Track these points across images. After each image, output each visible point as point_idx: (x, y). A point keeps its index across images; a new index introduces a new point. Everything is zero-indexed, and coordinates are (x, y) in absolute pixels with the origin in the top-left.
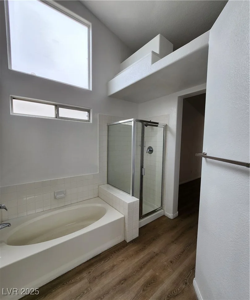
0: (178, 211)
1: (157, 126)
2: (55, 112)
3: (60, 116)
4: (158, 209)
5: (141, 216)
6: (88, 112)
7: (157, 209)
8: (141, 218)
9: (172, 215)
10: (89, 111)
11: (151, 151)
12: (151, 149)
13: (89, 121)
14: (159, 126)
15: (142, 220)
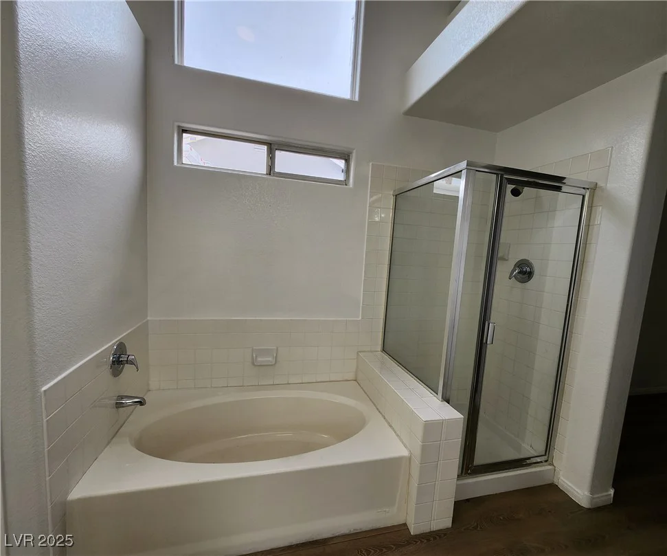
0: (614, 486)
1: (558, 189)
2: (267, 162)
3: (277, 169)
4: (534, 460)
5: (469, 466)
6: (346, 160)
7: (529, 458)
8: (466, 473)
9: (587, 493)
10: (347, 158)
11: (525, 272)
12: (528, 269)
13: (346, 182)
14: (564, 188)
15: (471, 480)
